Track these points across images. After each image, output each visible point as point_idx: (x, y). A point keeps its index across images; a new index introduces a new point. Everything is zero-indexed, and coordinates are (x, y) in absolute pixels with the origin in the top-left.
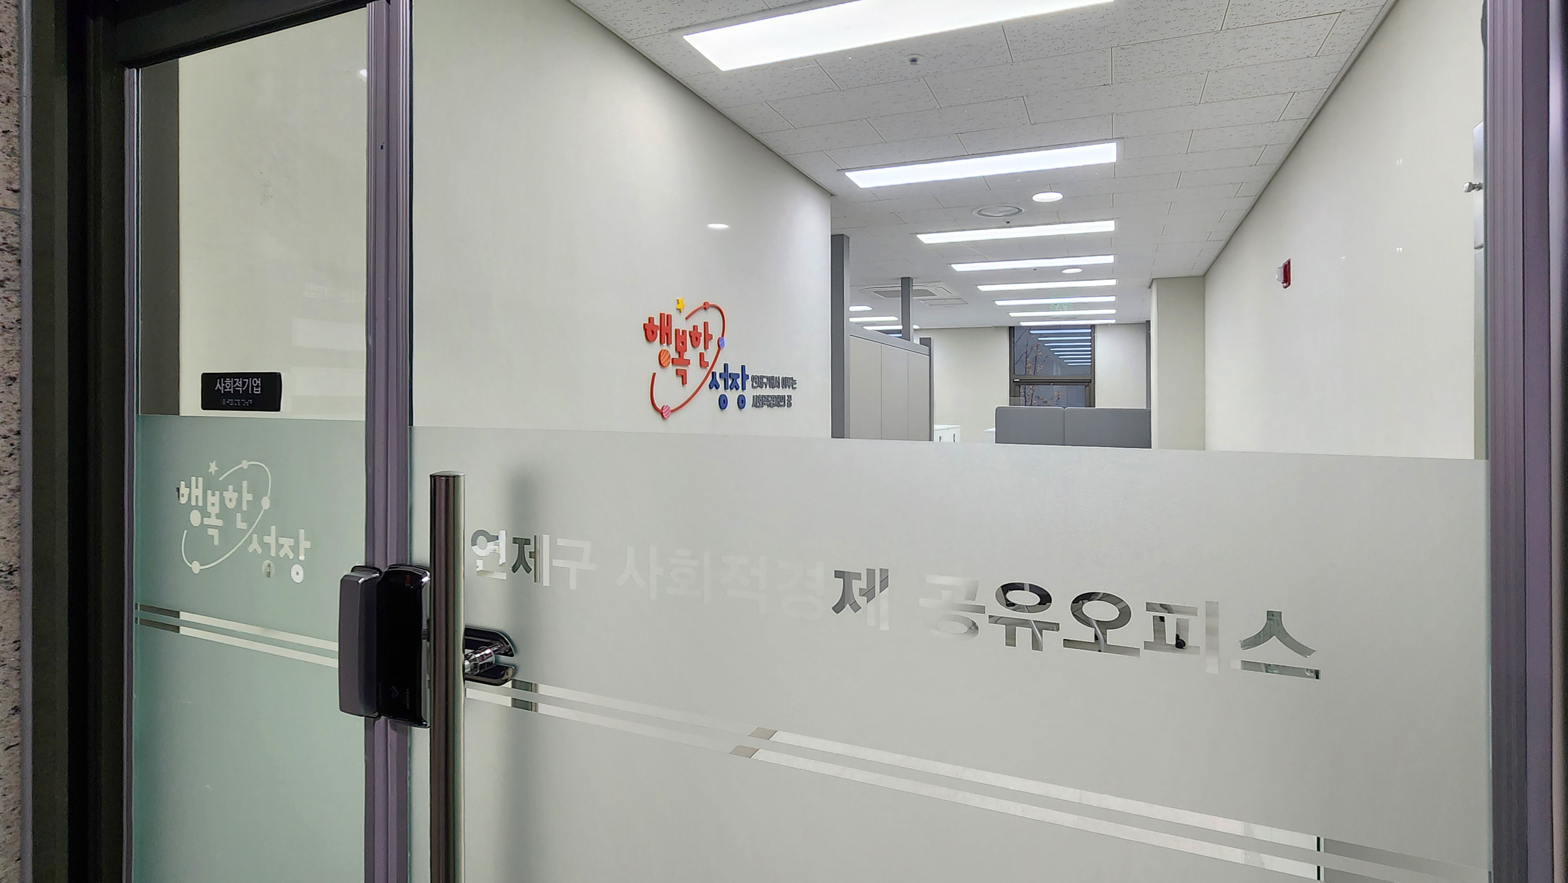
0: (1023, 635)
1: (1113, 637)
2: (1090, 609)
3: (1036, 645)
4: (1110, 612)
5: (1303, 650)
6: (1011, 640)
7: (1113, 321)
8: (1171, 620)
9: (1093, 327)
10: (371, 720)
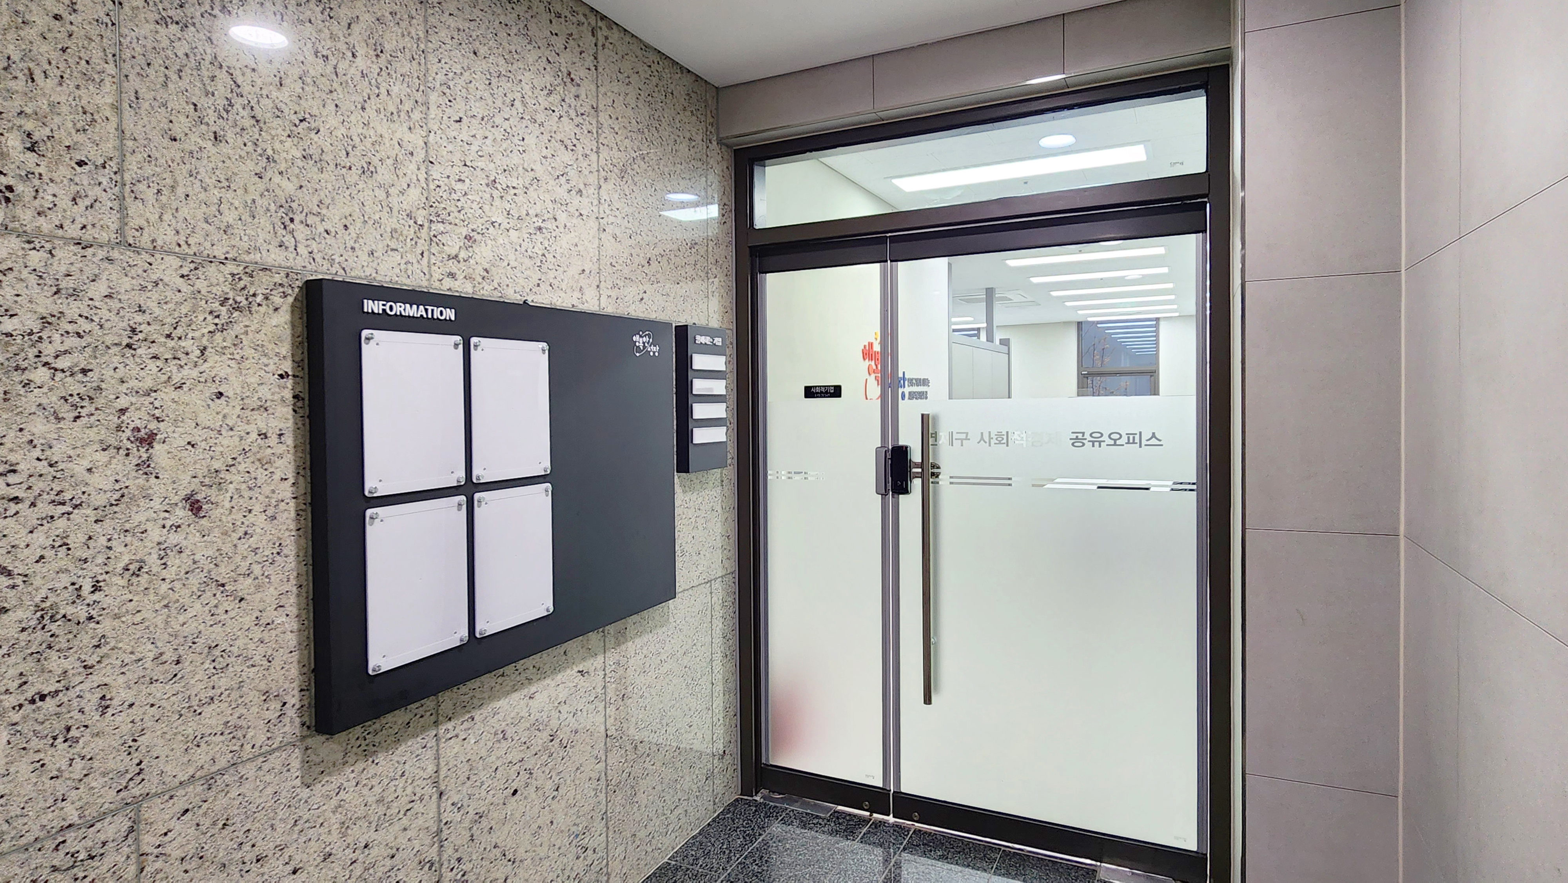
0: (1097, 444)
1: (1118, 442)
2: (1113, 436)
3: (1100, 446)
4: (1118, 436)
5: (1160, 440)
6: (1093, 446)
7: (1177, 314)
8: (1131, 437)
9: (1157, 319)
10: (884, 495)
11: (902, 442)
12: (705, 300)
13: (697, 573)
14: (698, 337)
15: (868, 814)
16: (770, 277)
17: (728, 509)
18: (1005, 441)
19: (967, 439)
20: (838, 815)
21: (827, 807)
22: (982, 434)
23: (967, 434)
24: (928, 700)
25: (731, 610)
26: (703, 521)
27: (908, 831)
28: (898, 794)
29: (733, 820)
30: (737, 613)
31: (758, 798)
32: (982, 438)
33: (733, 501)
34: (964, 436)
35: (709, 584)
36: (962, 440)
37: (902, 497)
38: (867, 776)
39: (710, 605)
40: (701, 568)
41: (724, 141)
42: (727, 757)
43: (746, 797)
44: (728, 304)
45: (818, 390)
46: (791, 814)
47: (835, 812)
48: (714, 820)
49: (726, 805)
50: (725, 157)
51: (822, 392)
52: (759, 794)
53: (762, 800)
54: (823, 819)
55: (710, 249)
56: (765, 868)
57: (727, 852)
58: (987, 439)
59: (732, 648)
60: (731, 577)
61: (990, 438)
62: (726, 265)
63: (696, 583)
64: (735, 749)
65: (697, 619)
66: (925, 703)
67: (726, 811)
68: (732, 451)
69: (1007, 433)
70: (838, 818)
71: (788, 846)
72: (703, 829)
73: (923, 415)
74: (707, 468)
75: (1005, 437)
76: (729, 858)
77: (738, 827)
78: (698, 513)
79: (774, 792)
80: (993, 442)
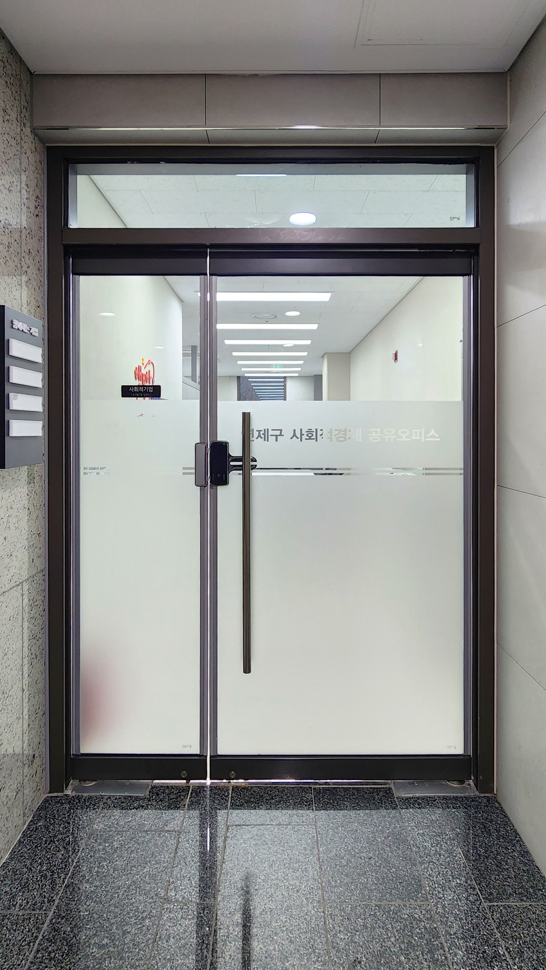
7: (297, 375)
9: (285, 378)
10: (203, 487)
11: (221, 438)
12: (19, 288)
13: (9, 577)
14: (15, 322)
15: (185, 781)
16: (83, 279)
17: (38, 507)
18: (314, 437)
19: (281, 435)
20: (156, 791)
21: (142, 784)
22: (294, 430)
23: (281, 430)
24: (247, 669)
25: (41, 609)
26: (15, 520)
27: (228, 790)
28: (215, 758)
29: (47, 828)
30: (47, 610)
31: (69, 792)
32: (294, 435)
33: (42, 498)
34: (278, 433)
35: (20, 587)
36: (277, 436)
37: (221, 489)
38: (185, 747)
39: (21, 608)
40: (13, 571)
41: (39, 132)
42: (36, 760)
43: (55, 794)
44: (39, 299)
45: (136, 389)
46: (109, 802)
47: (153, 788)
48: (24, 835)
49: (35, 810)
50: (38, 149)
51: (140, 392)
52: (70, 787)
53: (74, 794)
54: (143, 799)
55: (24, 237)
56: (98, 883)
57: (49, 874)
58: (299, 436)
59: (41, 648)
60: (41, 575)
61: (302, 435)
62: (37, 259)
63: (8, 587)
64: (45, 750)
65: (8, 626)
66: (245, 672)
67: (37, 817)
68: (43, 448)
69: (316, 430)
70: (158, 795)
71: (116, 844)
72: (13, 851)
73: (244, 414)
74: (18, 464)
75: (314, 434)
76: (53, 882)
77: (55, 836)
78: (10, 512)
79: (84, 781)
80: (304, 437)
